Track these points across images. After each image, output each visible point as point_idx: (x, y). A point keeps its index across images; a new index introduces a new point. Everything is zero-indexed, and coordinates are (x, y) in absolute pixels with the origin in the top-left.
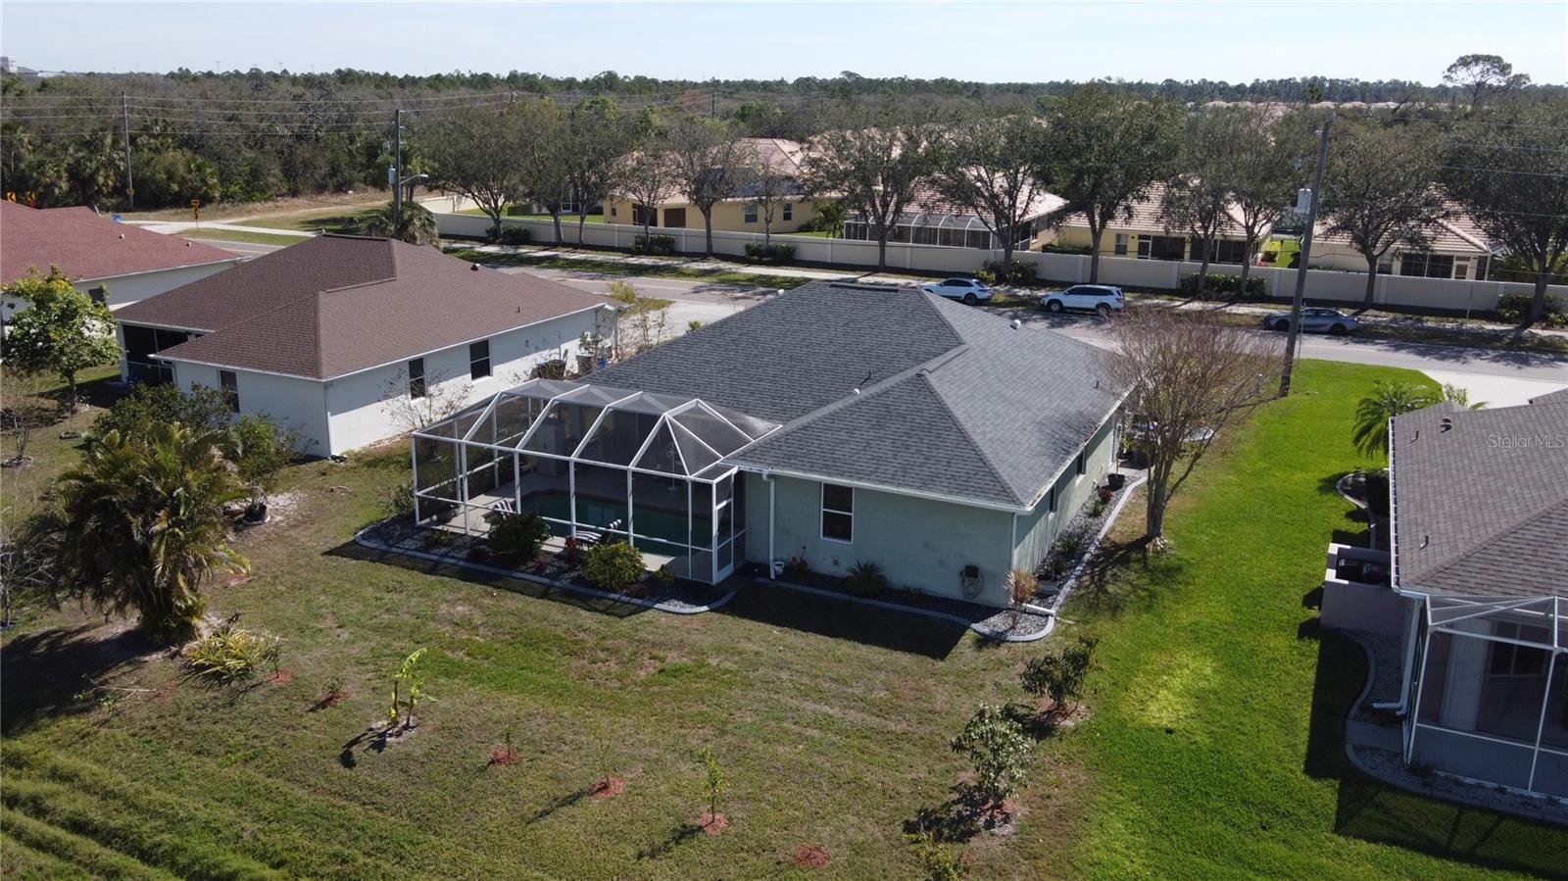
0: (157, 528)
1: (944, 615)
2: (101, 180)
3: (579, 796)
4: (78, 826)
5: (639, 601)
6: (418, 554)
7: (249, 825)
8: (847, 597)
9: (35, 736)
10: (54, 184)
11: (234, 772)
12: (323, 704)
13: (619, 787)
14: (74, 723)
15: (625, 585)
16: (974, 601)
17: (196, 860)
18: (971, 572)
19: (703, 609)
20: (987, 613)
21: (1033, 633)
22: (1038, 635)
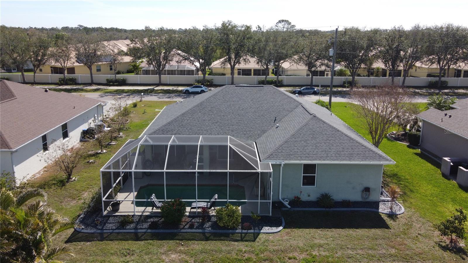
1: (365, 209)
5: (252, 231)
16: (368, 200)
18: (367, 190)
19: (281, 228)
20: (376, 204)
21: (400, 209)
22: (403, 210)
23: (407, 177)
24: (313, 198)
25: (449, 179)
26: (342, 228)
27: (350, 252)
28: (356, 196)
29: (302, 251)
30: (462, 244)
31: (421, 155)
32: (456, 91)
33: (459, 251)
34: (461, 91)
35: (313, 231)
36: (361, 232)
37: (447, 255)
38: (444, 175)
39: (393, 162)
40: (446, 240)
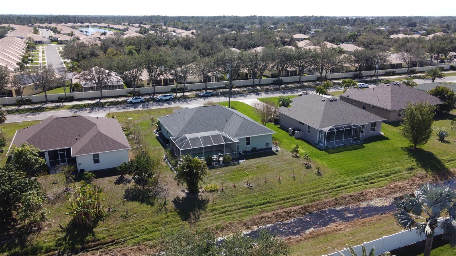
3: (279, 180)
12: (235, 187)
16: (268, 147)
18: (267, 144)
19: (245, 160)
20: (271, 148)
21: (279, 149)
22: (280, 149)
23: (278, 138)
24: (250, 149)
25: (292, 136)
26: (264, 157)
27: (268, 162)
28: (264, 147)
29: (255, 164)
30: (298, 155)
31: (280, 128)
32: (288, 86)
33: (298, 157)
34: (290, 85)
35: (255, 159)
36: (269, 157)
37: (294, 158)
38: (290, 135)
39: (275, 133)
40: (294, 155)
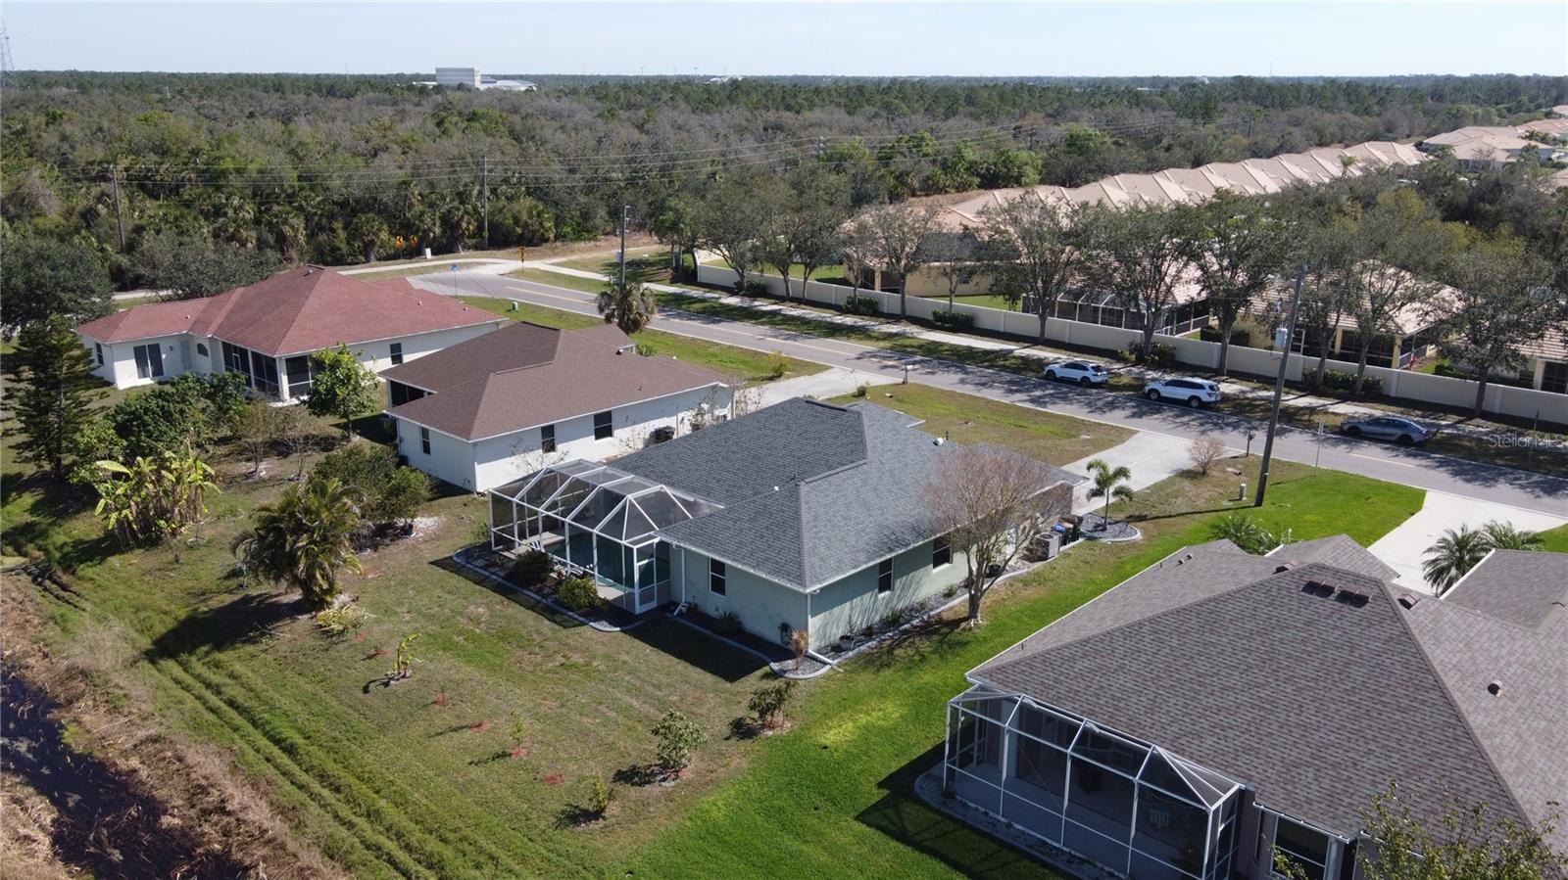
0: (300, 544)
1: (760, 654)
2: (464, 225)
3: (461, 728)
4: (231, 703)
5: (582, 619)
6: (479, 570)
7: (304, 716)
8: (710, 633)
9: (232, 653)
10: (430, 230)
11: (309, 688)
12: (370, 657)
13: (487, 726)
14: (250, 648)
15: (581, 607)
16: (787, 647)
17: (273, 729)
19: (617, 629)
